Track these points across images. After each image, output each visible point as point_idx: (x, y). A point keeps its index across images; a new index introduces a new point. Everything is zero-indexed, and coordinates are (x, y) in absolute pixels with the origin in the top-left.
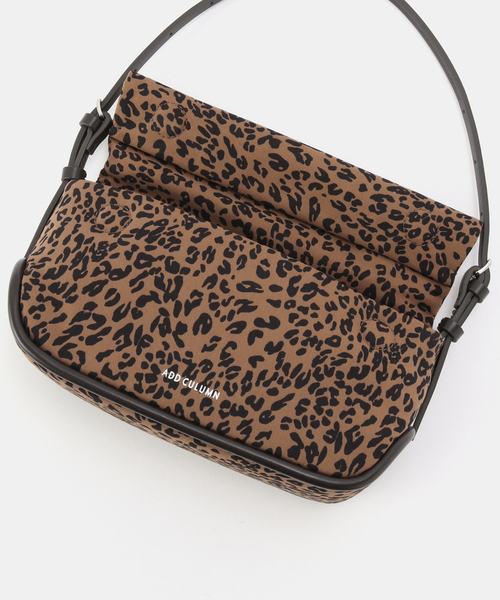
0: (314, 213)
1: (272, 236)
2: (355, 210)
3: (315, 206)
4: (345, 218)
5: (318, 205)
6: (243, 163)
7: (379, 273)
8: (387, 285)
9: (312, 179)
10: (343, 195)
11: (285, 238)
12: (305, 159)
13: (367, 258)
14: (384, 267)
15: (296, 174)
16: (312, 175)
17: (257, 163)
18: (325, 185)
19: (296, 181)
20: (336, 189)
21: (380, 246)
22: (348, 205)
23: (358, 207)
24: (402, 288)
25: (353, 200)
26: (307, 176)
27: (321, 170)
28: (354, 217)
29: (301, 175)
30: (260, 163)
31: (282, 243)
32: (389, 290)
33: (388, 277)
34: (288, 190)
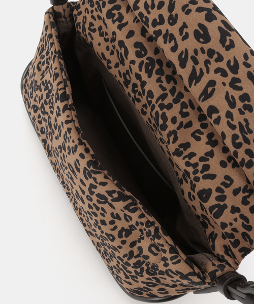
0: (206, 95)
1: (157, 102)
2: (242, 113)
3: (210, 89)
4: (229, 115)
5: (213, 90)
6: (173, 20)
7: (223, 184)
8: (222, 198)
9: (223, 65)
10: (241, 93)
11: (165, 110)
12: (228, 43)
13: (223, 164)
14: (232, 181)
15: (211, 53)
16: (225, 61)
17: (185, 25)
18: (231, 75)
19: (207, 58)
20: (238, 84)
21: (243, 159)
22: (239, 104)
23: (247, 112)
24: (235, 210)
25: (246, 102)
26: (220, 59)
27: (236, 61)
28: (238, 118)
29: (216, 56)
30: (187, 27)
31: (160, 113)
32: (222, 203)
33: (228, 192)
34: (196, 62)
